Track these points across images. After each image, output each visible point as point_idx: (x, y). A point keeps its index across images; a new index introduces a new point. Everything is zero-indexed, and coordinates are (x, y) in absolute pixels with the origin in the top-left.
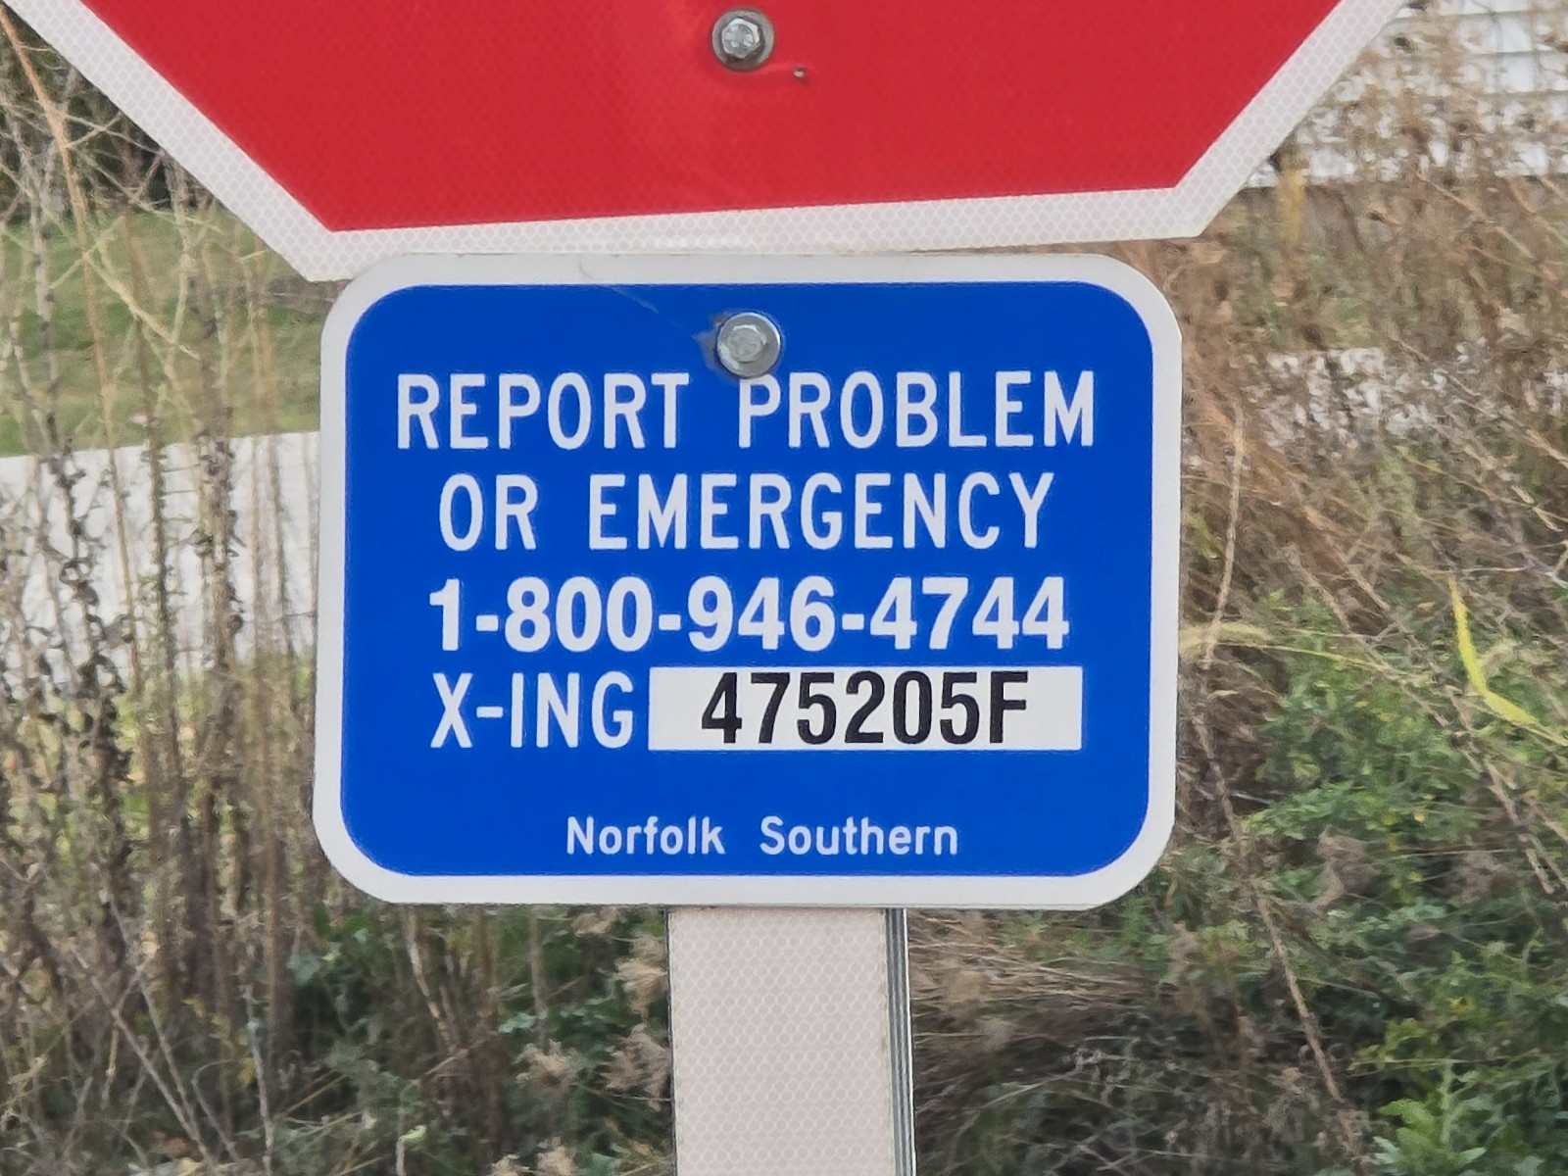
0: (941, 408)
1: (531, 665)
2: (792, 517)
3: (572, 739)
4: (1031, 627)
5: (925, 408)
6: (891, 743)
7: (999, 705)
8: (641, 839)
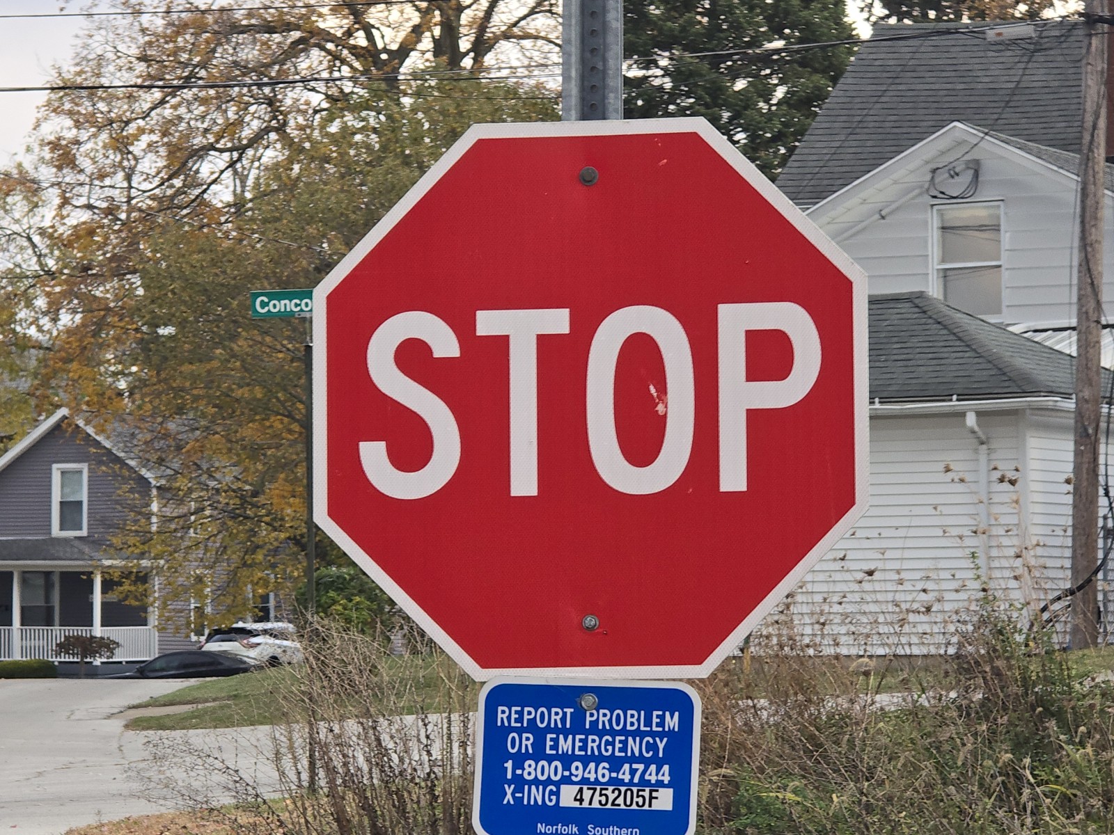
0: (638, 720)
1: (530, 783)
2: (599, 747)
3: (540, 803)
4: (660, 778)
5: (634, 720)
6: (623, 807)
7: (651, 798)
8: (557, 829)
